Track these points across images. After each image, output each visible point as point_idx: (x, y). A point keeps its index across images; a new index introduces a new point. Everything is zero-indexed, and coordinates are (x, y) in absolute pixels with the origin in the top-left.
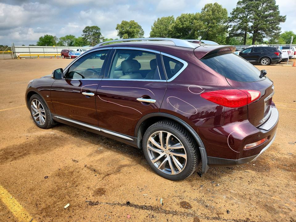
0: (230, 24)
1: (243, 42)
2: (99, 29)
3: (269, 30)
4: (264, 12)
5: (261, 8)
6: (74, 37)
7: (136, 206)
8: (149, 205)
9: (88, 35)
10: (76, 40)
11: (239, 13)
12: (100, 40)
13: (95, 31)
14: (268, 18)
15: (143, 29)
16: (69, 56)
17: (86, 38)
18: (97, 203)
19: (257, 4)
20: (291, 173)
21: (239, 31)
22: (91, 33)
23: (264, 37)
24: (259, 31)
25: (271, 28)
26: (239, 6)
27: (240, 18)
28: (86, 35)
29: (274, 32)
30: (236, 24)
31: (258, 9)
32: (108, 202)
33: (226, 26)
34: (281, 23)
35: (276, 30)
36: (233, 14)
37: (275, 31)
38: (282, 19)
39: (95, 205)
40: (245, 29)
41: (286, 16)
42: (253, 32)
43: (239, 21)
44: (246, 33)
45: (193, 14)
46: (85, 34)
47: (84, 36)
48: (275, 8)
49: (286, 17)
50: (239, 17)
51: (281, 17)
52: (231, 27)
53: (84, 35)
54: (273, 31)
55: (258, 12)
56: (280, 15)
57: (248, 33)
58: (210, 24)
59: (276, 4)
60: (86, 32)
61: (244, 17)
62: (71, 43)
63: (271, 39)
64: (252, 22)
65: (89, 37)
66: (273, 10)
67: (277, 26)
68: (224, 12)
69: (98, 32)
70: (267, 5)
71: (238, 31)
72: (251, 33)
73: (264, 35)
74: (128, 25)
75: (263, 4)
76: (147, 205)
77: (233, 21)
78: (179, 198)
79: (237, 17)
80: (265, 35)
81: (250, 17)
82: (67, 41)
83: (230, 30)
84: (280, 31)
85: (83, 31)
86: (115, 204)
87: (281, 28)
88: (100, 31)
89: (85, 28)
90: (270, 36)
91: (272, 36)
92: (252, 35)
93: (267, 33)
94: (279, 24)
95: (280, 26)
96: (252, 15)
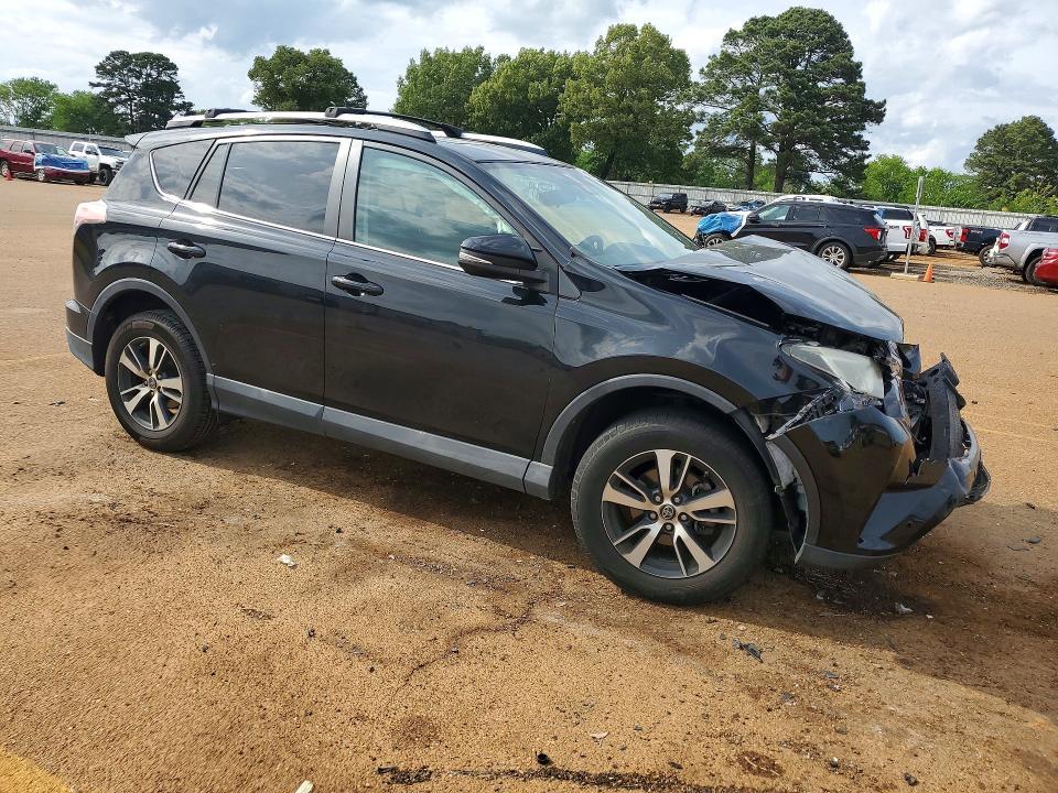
0: (697, 109)
1: (744, 177)
2: (173, 67)
3: (831, 146)
4: (815, 80)
5: (803, 63)
6: (52, 87)
7: (581, 778)
8: (630, 771)
9: (119, 88)
10: (64, 100)
11: (731, 73)
12: (173, 113)
13: (154, 74)
14: (827, 103)
15: (361, 90)
16: (36, 168)
17: (110, 100)
18: (423, 775)
19: (794, 48)
20: (1051, 641)
21: (730, 140)
22: (135, 81)
23: (813, 168)
24: (798, 147)
25: (839, 140)
26: (730, 49)
27: (735, 92)
28: (109, 85)
29: (845, 155)
30: (721, 111)
31: (794, 67)
32: (467, 769)
33: (686, 113)
34: (869, 126)
35: (854, 149)
36: (710, 74)
37: (851, 153)
38: (875, 113)
39: (419, 779)
40: (755, 132)
41: (885, 101)
42: (777, 146)
43: (730, 102)
44: (753, 147)
45: (565, 55)
46: (105, 82)
47: (102, 89)
48: (852, 72)
49: (887, 106)
50: (730, 86)
51: (867, 102)
52: (701, 121)
53: (99, 85)
54: (844, 150)
55: (793, 77)
56: (867, 96)
57: (762, 148)
58: (625, 102)
59: (855, 59)
60: (113, 76)
61: (747, 89)
62: (37, 113)
63: (835, 176)
64: (773, 110)
65: (123, 97)
66: (842, 75)
67: (856, 133)
68: (679, 62)
69: (168, 79)
70: (824, 58)
71: (728, 138)
72: (769, 148)
73: (813, 162)
74: (302, 67)
75: (812, 51)
76: (620, 771)
77: (711, 98)
78: (723, 739)
79: (724, 87)
80: (818, 162)
81: (768, 93)
82: (15, 102)
83: (701, 130)
84: (867, 153)
85: (98, 68)
86: (498, 775)
87: (869, 143)
88: (177, 78)
89: (108, 58)
90: (834, 167)
91: (839, 168)
92: (773, 156)
93: (824, 157)
94: (863, 128)
95: (866, 136)
96: (774, 88)
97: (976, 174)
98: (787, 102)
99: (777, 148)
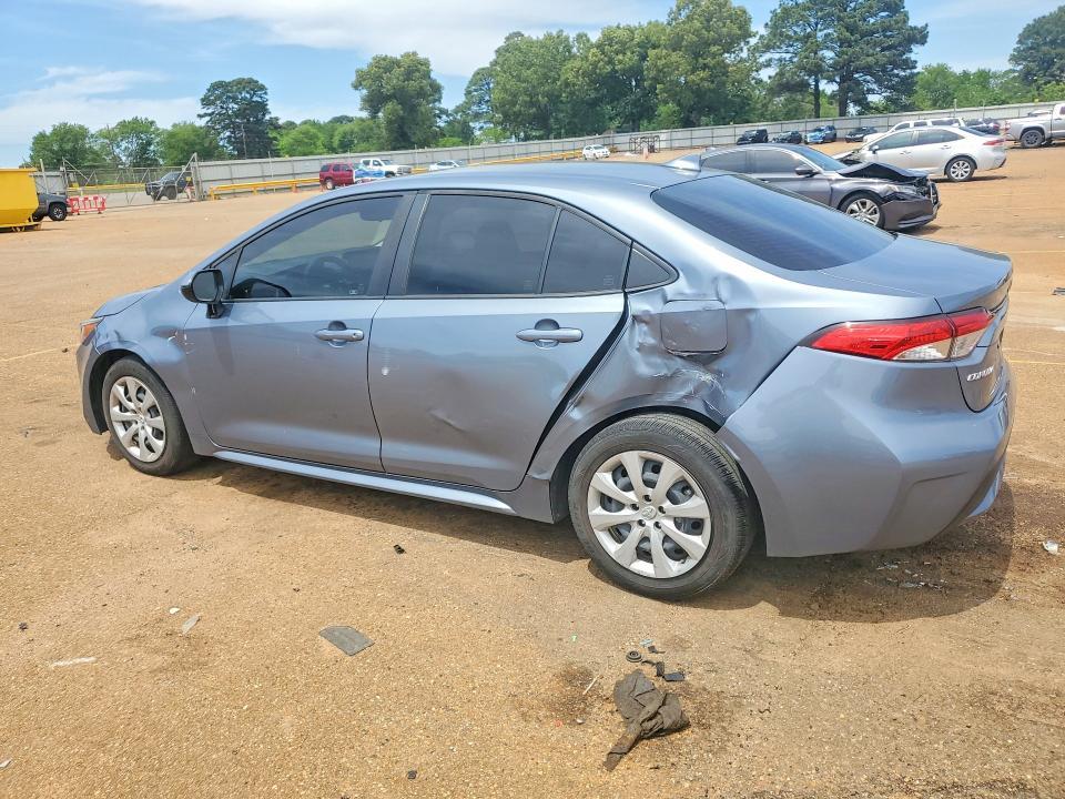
2: (262, 88)
4: (865, 18)
9: (221, 115)
10: (165, 134)
13: (248, 97)
14: (877, 36)
17: (216, 127)
22: (233, 106)
23: (870, 91)
24: (856, 76)
25: (890, 64)
26: (788, 5)
28: (213, 113)
29: (897, 76)
34: (916, 48)
35: (904, 70)
36: (773, 27)
37: (902, 73)
38: (920, 37)
40: (817, 71)
41: (927, 25)
42: (838, 78)
44: (817, 82)
45: (641, 26)
46: (210, 111)
47: (208, 118)
48: (896, 4)
49: (929, 29)
50: (793, 34)
51: (912, 29)
52: (769, 65)
53: (206, 115)
54: (896, 71)
55: (846, 20)
56: (912, 23)
57: (824, 81)
60: (215, 104)
61: (807, 35)
62: (143, 147)
63: (889, 95)
64: (832, 49)
65: (226, 122)
67: (905, 56)
69: (259, 100)
72: (831, 80)
73: (870, 86)
77: (777, 46)
80: (875, 87)
81: (827, 35)
84: (915, 71)
85: (203, 100)
87: (916, 62)
88: (265, 98)
89: (209, 90)
90: (887, 87)
91: (892, 88)
92: (835, 87)
93: (879, 81)
94: (910, 51)
95: (913, 56)
96: (830, 31)
97: (1021, 67)
98: (843, 42)
99: (838, 80)
